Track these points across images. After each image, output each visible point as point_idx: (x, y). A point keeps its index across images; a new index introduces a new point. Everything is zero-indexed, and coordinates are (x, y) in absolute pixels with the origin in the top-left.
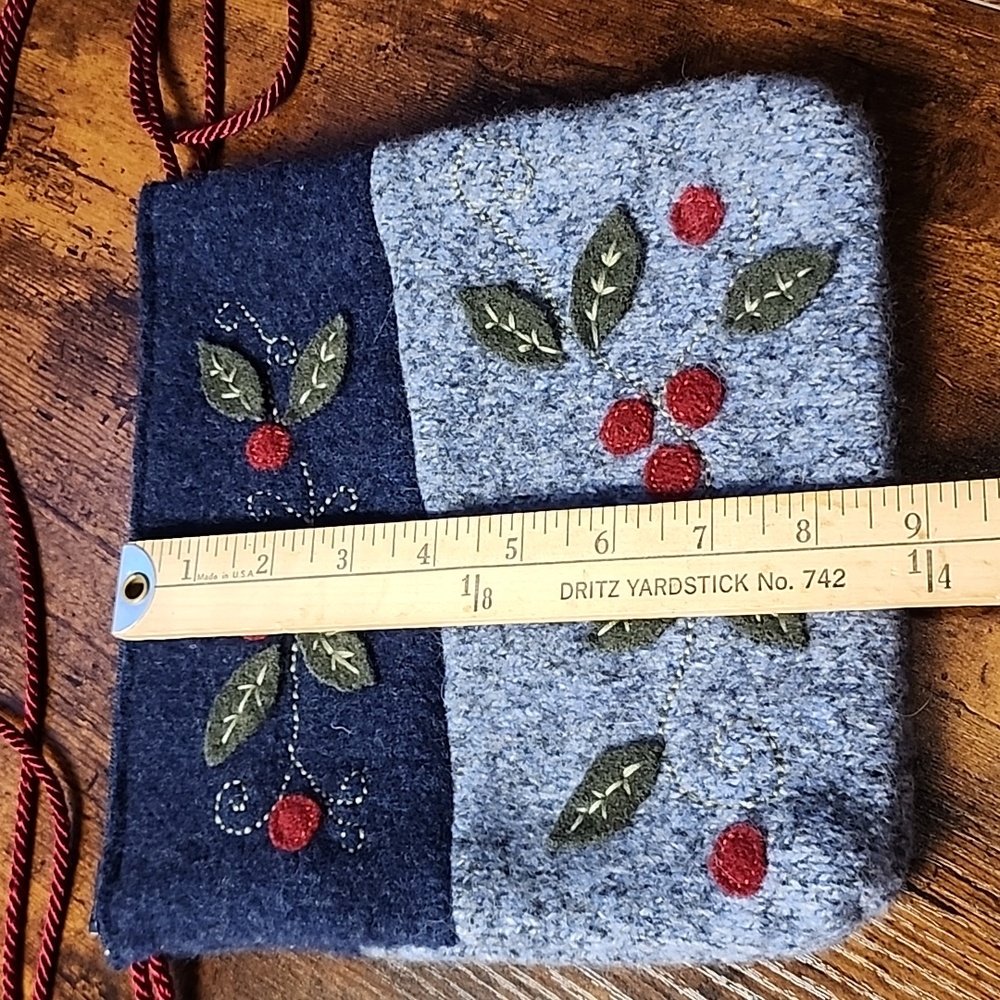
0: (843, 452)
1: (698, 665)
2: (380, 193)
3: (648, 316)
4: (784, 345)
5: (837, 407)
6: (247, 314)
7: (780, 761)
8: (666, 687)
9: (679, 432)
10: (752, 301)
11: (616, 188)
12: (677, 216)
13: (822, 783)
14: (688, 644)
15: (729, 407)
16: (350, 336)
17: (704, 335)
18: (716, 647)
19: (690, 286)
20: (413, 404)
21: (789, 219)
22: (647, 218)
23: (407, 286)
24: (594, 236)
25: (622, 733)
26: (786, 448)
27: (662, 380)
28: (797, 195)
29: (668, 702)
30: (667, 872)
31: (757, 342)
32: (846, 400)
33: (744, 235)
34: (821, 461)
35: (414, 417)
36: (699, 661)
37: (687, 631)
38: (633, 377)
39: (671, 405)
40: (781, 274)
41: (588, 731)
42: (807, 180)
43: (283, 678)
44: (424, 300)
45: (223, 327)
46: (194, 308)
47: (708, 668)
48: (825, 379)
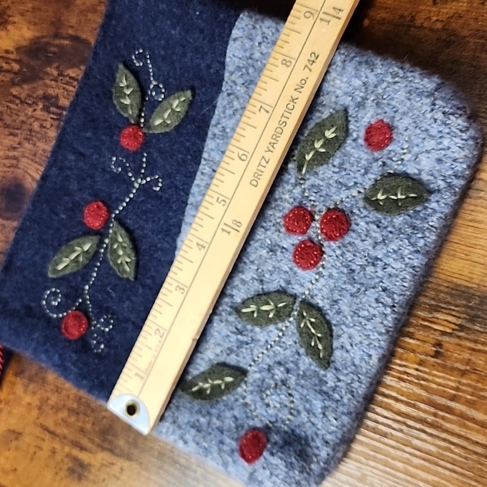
0: (385, 290)
1: (278, 348)
2: (235, 40)
3: (334, 172)
4: (386, 224)
5: (393, 268)
6: (149, 62)
7: (291, 414)
8: (261, 350)
9: (320, 238)
10: (382, 195)
11: (347, 101)
12: (370, 131)
13: (303, 433)
14: (279, 336)
15: (347, 239)
16: (191, 104)
17: (354, 197)
18: (290, 345)
19: (359, 169)
20: (205, 155)
21: (419, 164)
22: (355, 123)
23: (229, 95)
24: (327, 118)
25: (232, 360)
26: (362, 273)
27: (325, 208)
28: (427, 155)
29: (258, 357)
30: (222, 432)
31: (374, 215)
32: (399, 267)
33: (394, 159)
34: (373, 288)
35: (203, 162)
36: (280, 347)
37: (281, 330)
38: (312, 198)
39: (322, 223)
40: (402, 189)
41: (218, 351)
42: (434, 151)
43: (97, 253)
44: (233, 106)
45: (135, 62)
46: (125, 45)
47: (282, 352)
48: (395, 252)
